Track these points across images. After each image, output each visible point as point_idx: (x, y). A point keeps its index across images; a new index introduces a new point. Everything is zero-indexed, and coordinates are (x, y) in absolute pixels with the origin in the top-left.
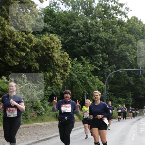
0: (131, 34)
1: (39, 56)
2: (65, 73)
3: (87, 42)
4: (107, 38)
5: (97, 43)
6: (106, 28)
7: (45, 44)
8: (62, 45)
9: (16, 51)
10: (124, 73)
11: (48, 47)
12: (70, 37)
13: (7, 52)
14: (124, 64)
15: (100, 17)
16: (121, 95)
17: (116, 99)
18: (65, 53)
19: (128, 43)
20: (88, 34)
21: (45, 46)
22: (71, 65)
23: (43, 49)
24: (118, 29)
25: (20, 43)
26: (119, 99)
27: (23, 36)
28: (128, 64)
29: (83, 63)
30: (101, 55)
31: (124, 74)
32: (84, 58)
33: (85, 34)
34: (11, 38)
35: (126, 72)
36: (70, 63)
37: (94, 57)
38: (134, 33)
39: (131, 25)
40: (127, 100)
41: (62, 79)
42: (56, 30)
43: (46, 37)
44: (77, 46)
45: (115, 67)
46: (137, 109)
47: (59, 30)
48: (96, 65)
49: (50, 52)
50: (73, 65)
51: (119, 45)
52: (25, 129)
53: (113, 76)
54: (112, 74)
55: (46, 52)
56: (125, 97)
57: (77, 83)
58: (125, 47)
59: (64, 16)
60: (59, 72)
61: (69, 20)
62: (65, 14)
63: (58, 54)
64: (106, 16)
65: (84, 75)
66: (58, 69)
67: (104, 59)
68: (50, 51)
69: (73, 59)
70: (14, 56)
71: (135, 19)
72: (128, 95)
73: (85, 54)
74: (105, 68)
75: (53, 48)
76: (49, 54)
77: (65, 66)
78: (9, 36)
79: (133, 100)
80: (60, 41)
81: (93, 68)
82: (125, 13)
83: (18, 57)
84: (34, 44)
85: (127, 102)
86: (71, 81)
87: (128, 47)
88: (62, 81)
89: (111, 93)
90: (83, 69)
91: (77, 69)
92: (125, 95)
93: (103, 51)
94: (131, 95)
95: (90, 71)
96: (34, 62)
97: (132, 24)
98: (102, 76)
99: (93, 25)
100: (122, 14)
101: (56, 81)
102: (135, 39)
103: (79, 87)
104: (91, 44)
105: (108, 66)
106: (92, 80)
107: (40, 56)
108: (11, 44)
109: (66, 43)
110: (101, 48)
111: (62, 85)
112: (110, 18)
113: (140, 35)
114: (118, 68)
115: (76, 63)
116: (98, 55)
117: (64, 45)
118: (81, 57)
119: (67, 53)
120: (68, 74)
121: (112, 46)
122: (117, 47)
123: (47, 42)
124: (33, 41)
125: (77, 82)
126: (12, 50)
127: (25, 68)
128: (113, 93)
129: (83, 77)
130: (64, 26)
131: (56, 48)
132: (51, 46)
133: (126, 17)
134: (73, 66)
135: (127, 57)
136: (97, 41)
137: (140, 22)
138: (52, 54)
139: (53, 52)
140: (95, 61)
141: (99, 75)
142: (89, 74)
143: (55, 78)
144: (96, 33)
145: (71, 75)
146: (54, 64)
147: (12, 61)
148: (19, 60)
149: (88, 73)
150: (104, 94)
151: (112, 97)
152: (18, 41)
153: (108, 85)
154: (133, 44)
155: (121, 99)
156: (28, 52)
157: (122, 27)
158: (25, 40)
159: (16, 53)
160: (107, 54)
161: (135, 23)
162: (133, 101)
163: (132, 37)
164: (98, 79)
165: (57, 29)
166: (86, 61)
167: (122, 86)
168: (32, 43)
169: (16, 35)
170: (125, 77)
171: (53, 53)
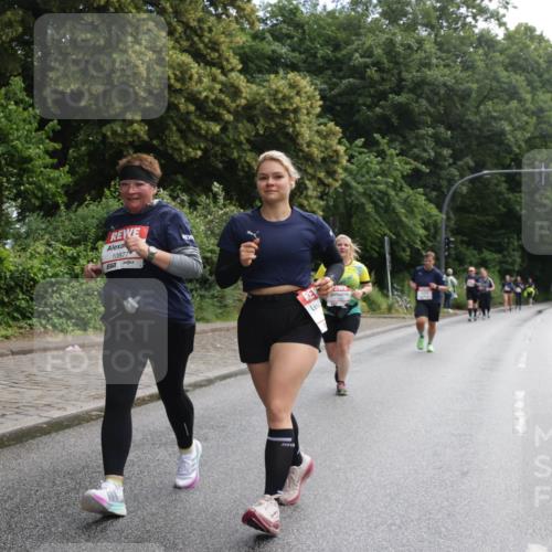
0: (516, 73)
1: (257, 134)
2: (330, 180)
3: (391, 93)
4: (449, 83)
5: (419, 96)
6: (444, 55)
7: (275, 99)
8: (321, 103)
9: (196, 121)
10: (495, 181)
11: (283, 107)
12: (345, 81)
13: (170, 122)
14: (498, 154)
15: (428, 25)
16: (490, 244)
17: (474, 256)
18: (331, 124)
19: (506, 98)
20: (396, 71)
21: (274, 107)
22: (347, 158)
23: (268, 114)
24: (477, 58)
25: (207, 97)
26: (483, 256)
27: (214, 79)
28: (508, 156)
29: (381, 154)
30: (431, 131)
31: (497, 185)
32: (383, 138)
33: (388, 71)
34: (183, 84)
35: (503, 179)
36: (345, 151)
37: (411, 135)
38: (524, 70)
39: (515, 47)
40: (504, 256)
41: (321, 198)
42: (305, 62)
43: (278, 82)
44: (364, 105)
45: (472, 164)
46: (530, 280)
47: (314, 64)
48: (417, 158)
49: (287, 122)
50: (351, 158)
51: (481, 102)
52: (220, 336)
53: (465, 190)
54: (463, 184)
55: (278, 120)
56: (499, 249)
57: (364, 209)
58: (497, 109)
59: (329, 25)
60: (313, 177)
61: (342, 36)
62: (330, 20)
63: (310, 128)
64: (445, 24)
65: (382, 187)
66: (310, 171)
67: (439, 142)
68: (289, 119)
69: (351, 142)
70: (190, 135)
71: (528, 31)
72: (508, 243)
73: (387, 127)
74: (442, 168)
75: (296, 111)
76: (286, 126)
77: (329, 162)
78: (177, 80)
79: (522, 257)
80: (317, 93)
81: (408, 167)
82: (498, 13)
83: (200, 136)
84: (243, 102)
85: (506, 262)
86: (346, 202)
87: (507, 107)
88: (322, 203)
89: (459, 238)
90: (381, 168)
91: (364, 170)
92: (500, 244)
93: (437, 121)
94: (516, 243)
95: (402, 173)
96: (244, 151)
97: (517, 44)
98: (433, 190)
99: (409, 47)
100: (491, 17)
101: (305, 203)
102: (528, 85)
103: (368, 219)
104: (402, 98)
105: (451, 161)
106: (405, 200)
107: (261, 132)
108: (183, 100)
109: (334, 96)
110: (432, 110)
111: (321, 213)
112: (456, 29)
113: (540, 76)
114: (480, 166)
115: (360, 153)
116: (422, 132)
117: (328, 103)
118: (375, 135)
119: (337, 125)
120: (337, 185)
121: (462, 106)
122: (478, 107)
123: (280, 96)
124: (242, 92)
125: (363, 204)
126: (185, 117)
127: (220, 166)
128: (465, 238)
129: (380, 192)
130: (328, 51)
131: (305, 111)
132: (291, 104)
133: (501, 24)
134: (353, 161)
135: (505, 135)
136: (419, 92)
137: (541, 38)
138: (294, 127)
139: (298, 121)
140: (415, 147)
141: (424, 187)
142: (399, 185)
143: (301, 193)
144: (418, 71)
145: (346, 185)
146: (301, 154)
147: (183, 146)
148: (202, 146)
149: (395, 180)
150: (438, 238)
151: (463, 249)
152: (200, 93)
153: (452, 216)
154: (521, 100)
155: (487, 255)
156: (227, 122)
157: (491, 54)
158: (221, 91)
159: (196, 125)
160: (449, 127)
161: (528, 42)
162: (523, 261)
163: (519, 80)
164: (424, 198)
165: (310, 60)
166: (390, 147)
167: (491, 218)
168: (240, 97)
169: (196, 76)
170: (501, 193)
171: (297, 125)
